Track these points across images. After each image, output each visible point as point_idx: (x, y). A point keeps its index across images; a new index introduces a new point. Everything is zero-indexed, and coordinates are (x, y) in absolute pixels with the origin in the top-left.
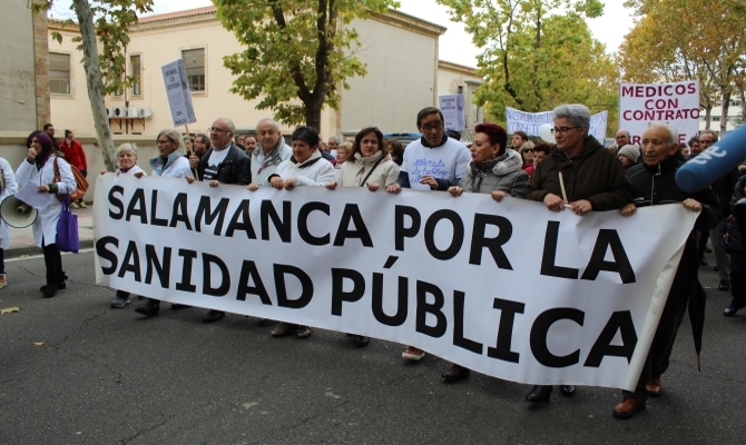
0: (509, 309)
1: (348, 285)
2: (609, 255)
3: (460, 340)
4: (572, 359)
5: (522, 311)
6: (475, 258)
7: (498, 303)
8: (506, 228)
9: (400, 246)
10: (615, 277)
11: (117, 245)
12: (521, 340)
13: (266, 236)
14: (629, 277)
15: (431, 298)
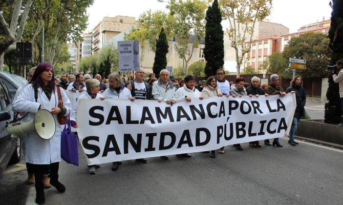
2: (280, 105)
3: (251, 135)
4: (274, 132)
5: (266, 122)
6: (255, 112)
7: (261, 122)
8: (258, 103)
9: (230, 113)
11: (98, 140)
12: (265, 129)
13: (195, 118)
15: (240, 127)
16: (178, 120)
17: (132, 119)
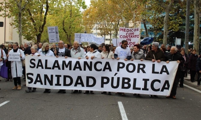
0: (146, 81)
1: (105, 80)
2: (164, 70)
3: (135, 88)
4: (158, 90)
5: (149, 81)
6: (138, 72)
7: (144, 80)
8: (144, 66)
9: (118, 70)
10: (166, 73)
11: (33, 75)
12: (149, 86)
13: (85, 70)
14: (168, 73)
15: (126, 81)
16: (74, 69)
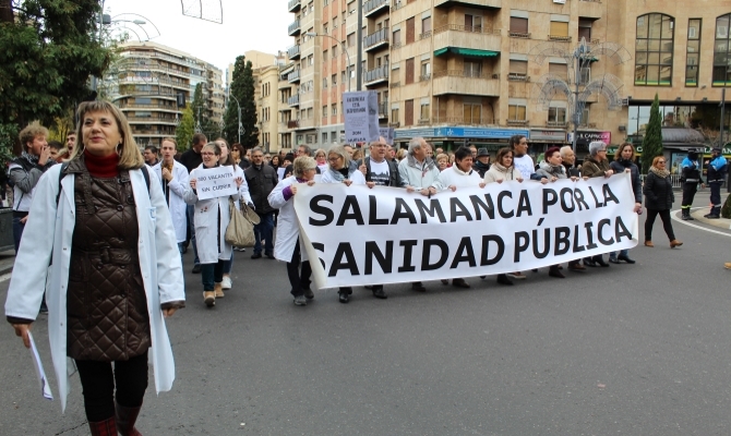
3: (576, 249)
7: (586, 225)
9: (545, 211)
13: (479, 217)
15: (563, 235)
16: (453, 220)
17: (379, 216)
